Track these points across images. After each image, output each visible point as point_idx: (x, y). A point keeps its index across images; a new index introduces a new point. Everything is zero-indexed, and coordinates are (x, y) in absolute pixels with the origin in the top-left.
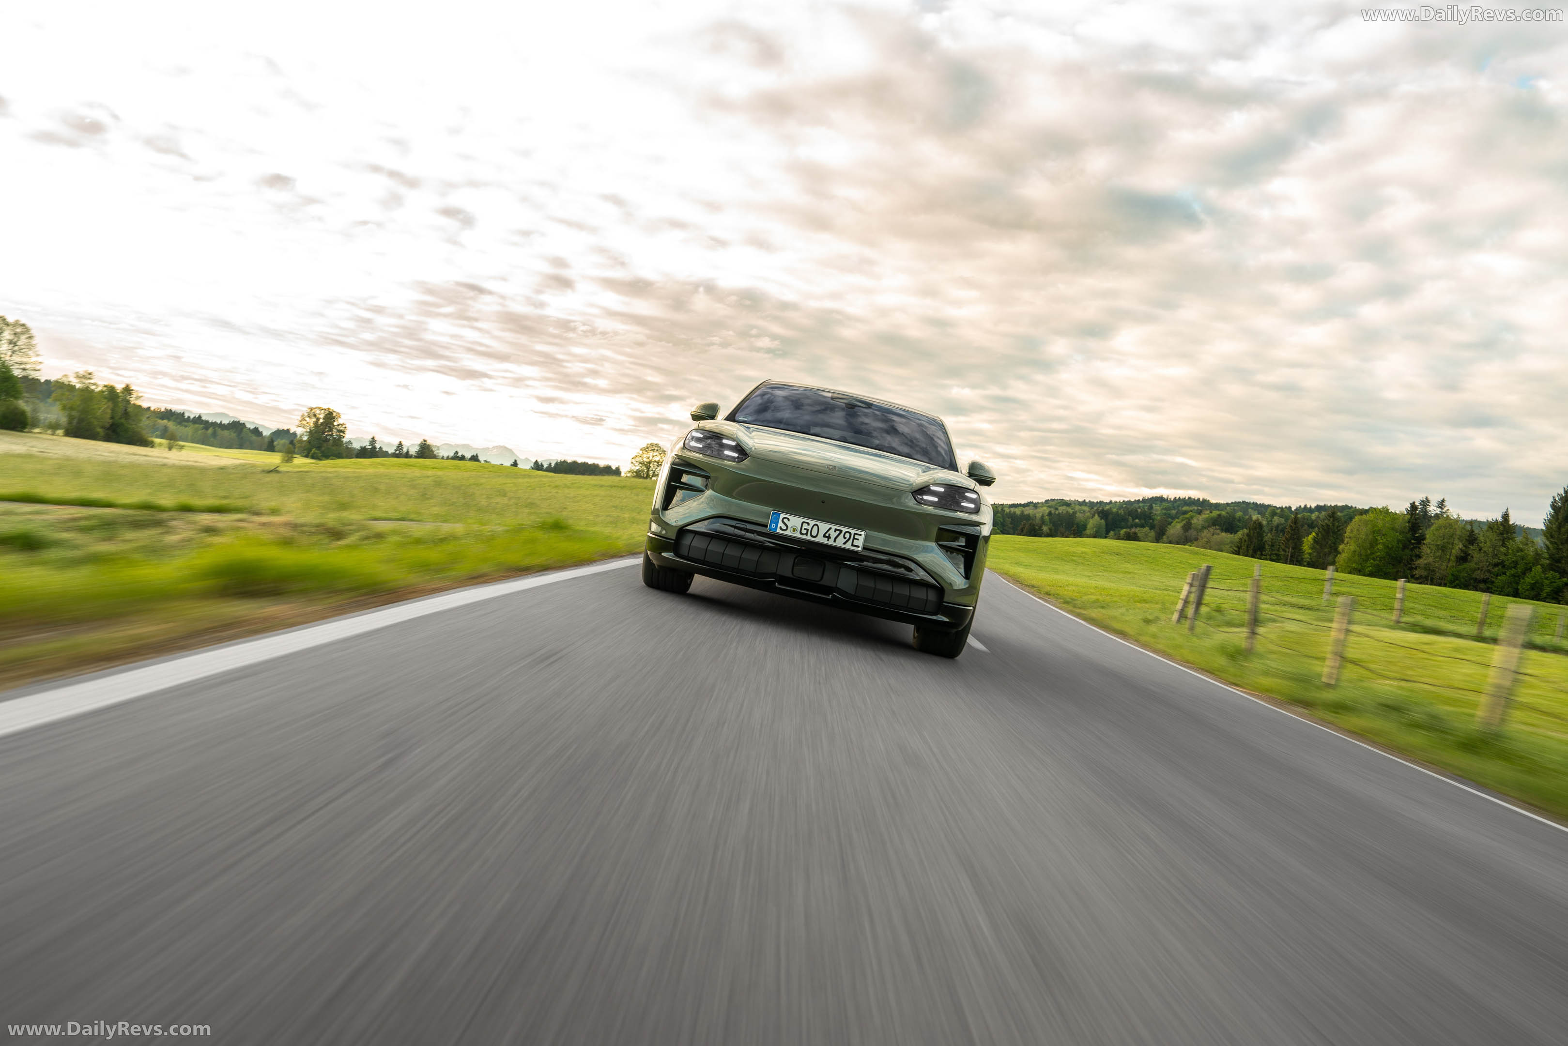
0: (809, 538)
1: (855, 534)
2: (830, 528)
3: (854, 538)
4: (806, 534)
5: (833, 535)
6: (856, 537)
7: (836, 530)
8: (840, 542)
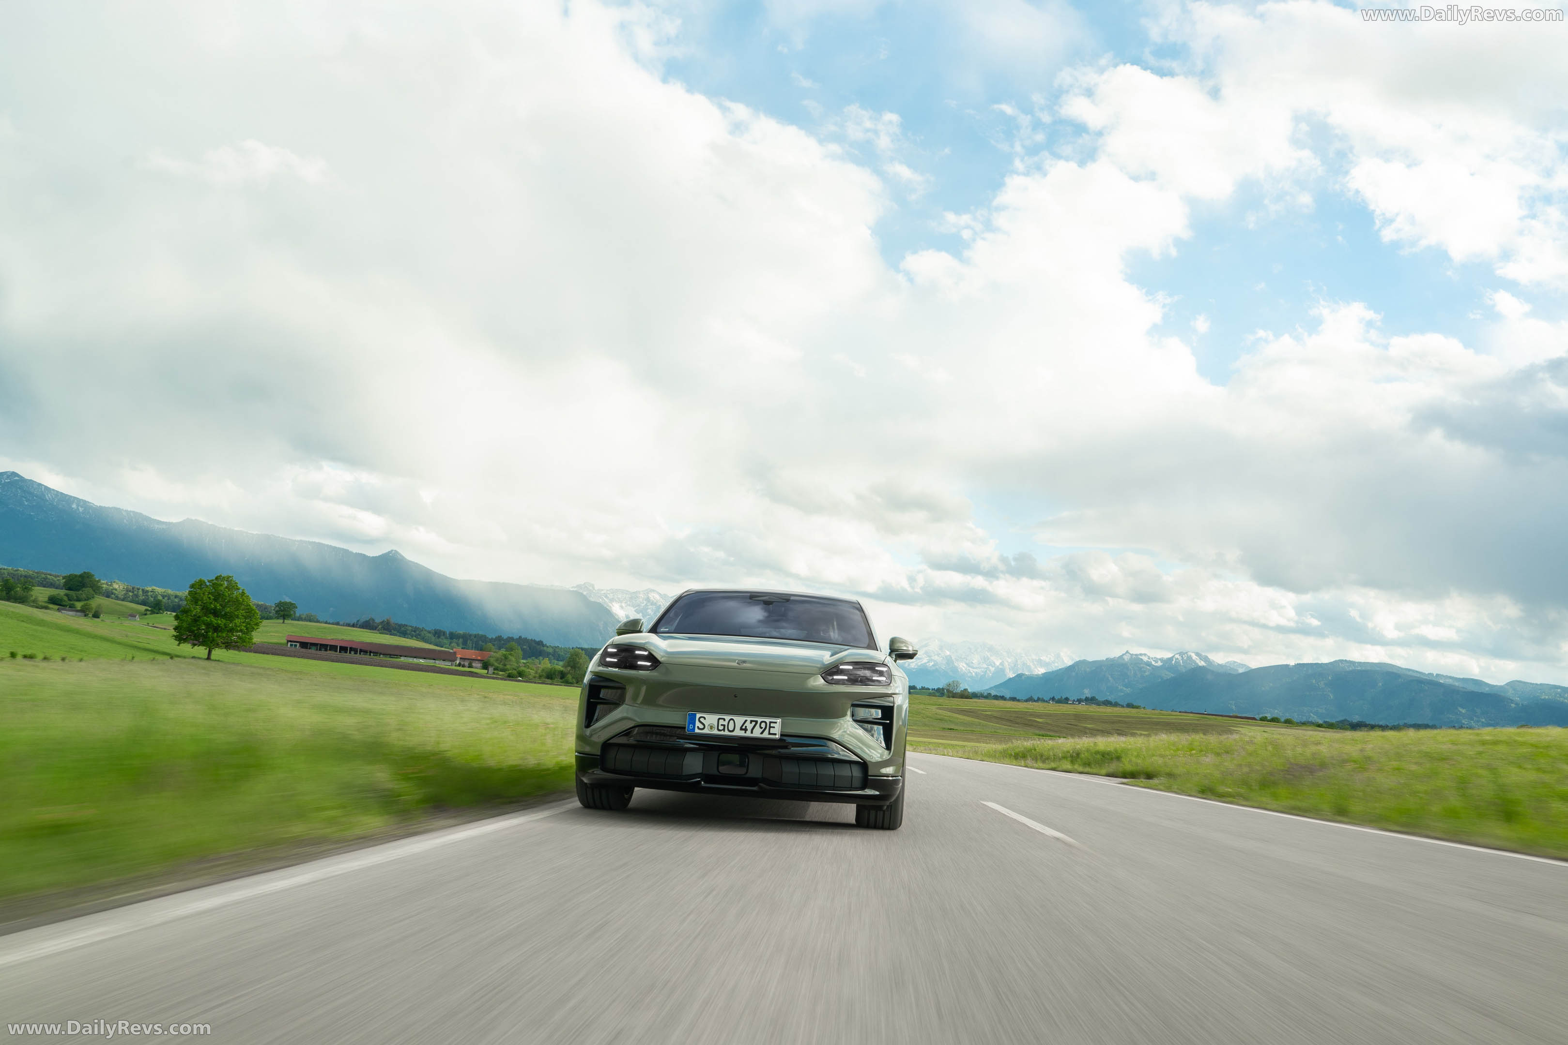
0: (726, 733)
1: (770, 722)
2: (746, 721)
3: (770, 727)
4: (724, 730)
5: (749, 726)
6: (772, 725)
7: (751, 721)
8: (757, 733)
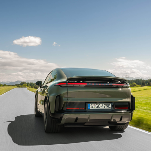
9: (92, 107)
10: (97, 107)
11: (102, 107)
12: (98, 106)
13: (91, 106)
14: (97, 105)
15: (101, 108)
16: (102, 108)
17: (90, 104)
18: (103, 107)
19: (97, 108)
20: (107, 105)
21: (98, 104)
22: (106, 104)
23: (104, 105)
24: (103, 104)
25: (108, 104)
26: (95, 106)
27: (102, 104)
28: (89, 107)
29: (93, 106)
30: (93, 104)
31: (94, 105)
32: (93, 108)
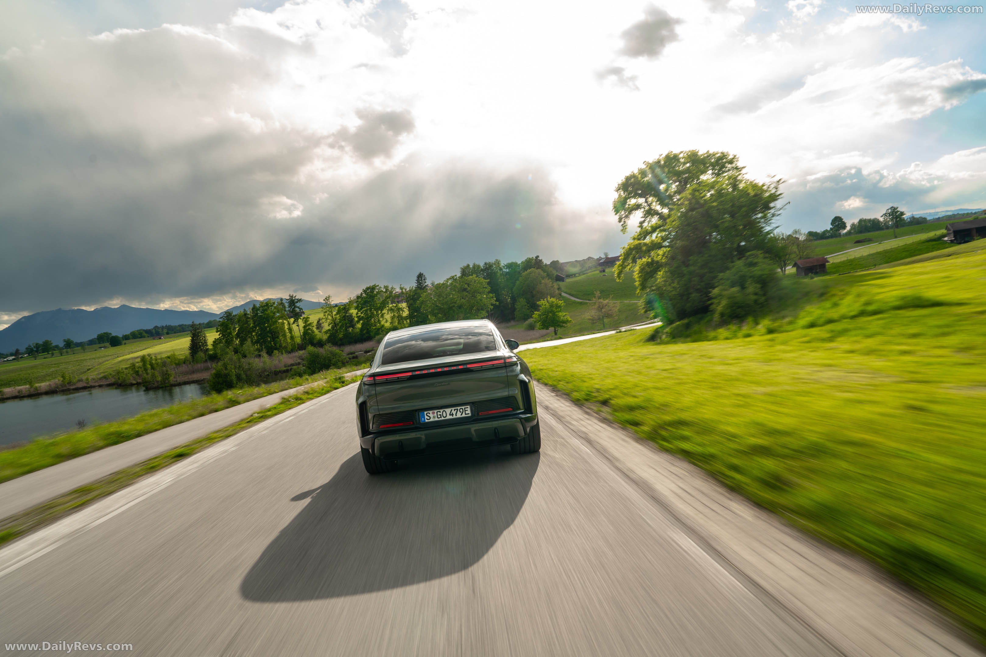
9: (428, 418)
10: (439, 416)
11: (450, 415)
12: (441, 413)
13: (426, 417)
14: (439, 413)
15: (449, 417)
16: (451, 417)
17: (425, 413)
18: (453, 415)
19: (440, 419)
20: (461, 410)
21: (441, 411)
22: (459, 408)
23: (455, 410)
24: (453, 409)
25: (463, 407)
26: (436, 414)
27: (450, 410)
28: (423, 419)
29: (431, 415)
30: (431, 412)
31: (433, 413)
32: (432, 420)
